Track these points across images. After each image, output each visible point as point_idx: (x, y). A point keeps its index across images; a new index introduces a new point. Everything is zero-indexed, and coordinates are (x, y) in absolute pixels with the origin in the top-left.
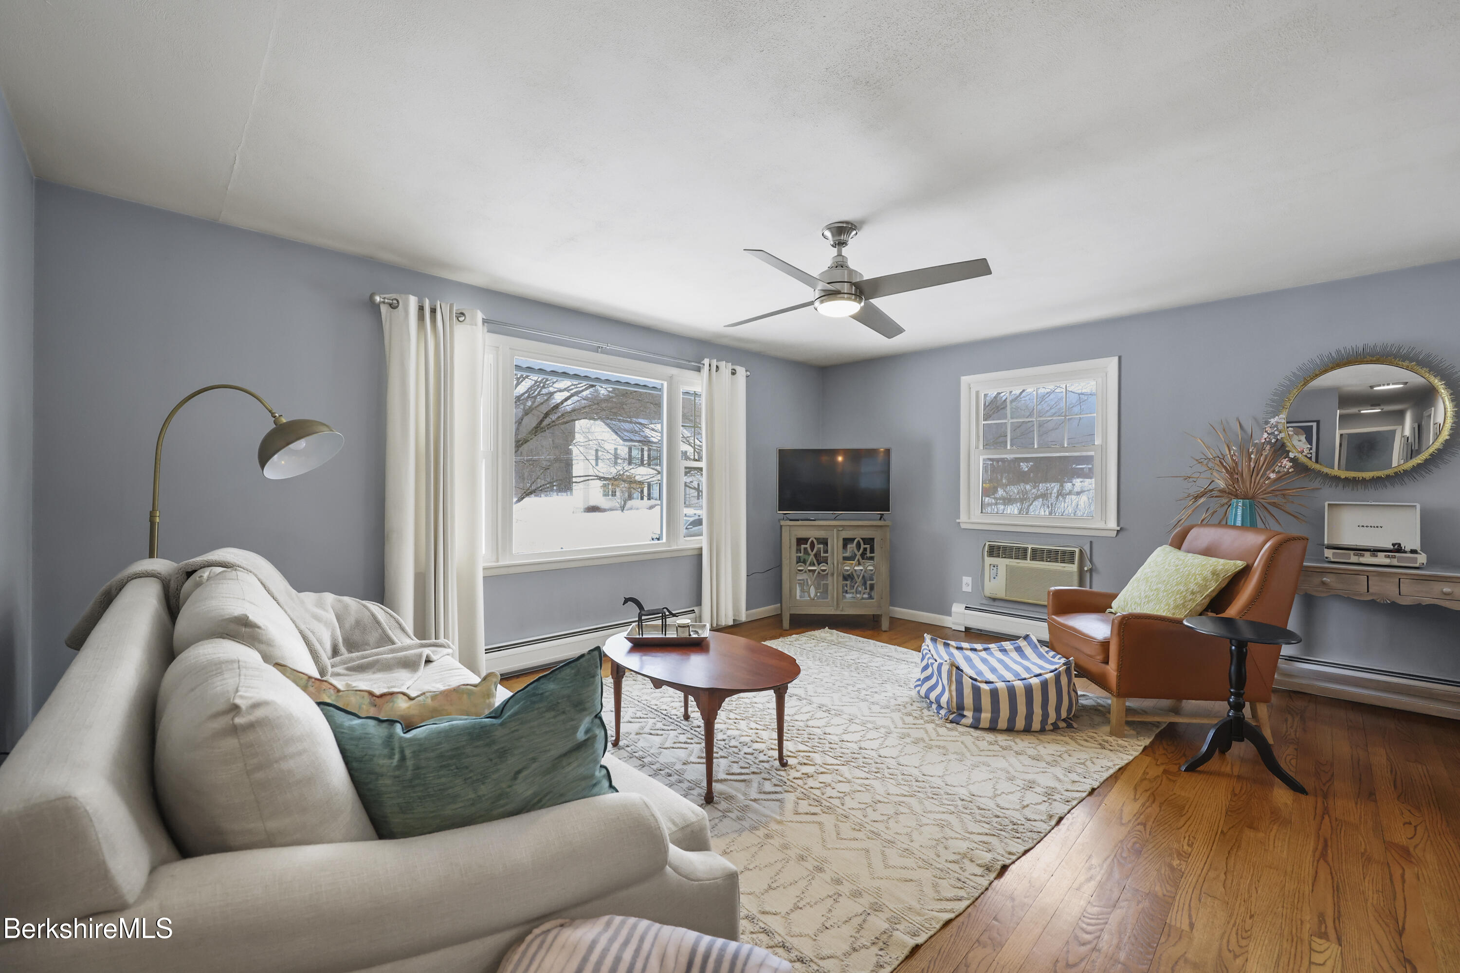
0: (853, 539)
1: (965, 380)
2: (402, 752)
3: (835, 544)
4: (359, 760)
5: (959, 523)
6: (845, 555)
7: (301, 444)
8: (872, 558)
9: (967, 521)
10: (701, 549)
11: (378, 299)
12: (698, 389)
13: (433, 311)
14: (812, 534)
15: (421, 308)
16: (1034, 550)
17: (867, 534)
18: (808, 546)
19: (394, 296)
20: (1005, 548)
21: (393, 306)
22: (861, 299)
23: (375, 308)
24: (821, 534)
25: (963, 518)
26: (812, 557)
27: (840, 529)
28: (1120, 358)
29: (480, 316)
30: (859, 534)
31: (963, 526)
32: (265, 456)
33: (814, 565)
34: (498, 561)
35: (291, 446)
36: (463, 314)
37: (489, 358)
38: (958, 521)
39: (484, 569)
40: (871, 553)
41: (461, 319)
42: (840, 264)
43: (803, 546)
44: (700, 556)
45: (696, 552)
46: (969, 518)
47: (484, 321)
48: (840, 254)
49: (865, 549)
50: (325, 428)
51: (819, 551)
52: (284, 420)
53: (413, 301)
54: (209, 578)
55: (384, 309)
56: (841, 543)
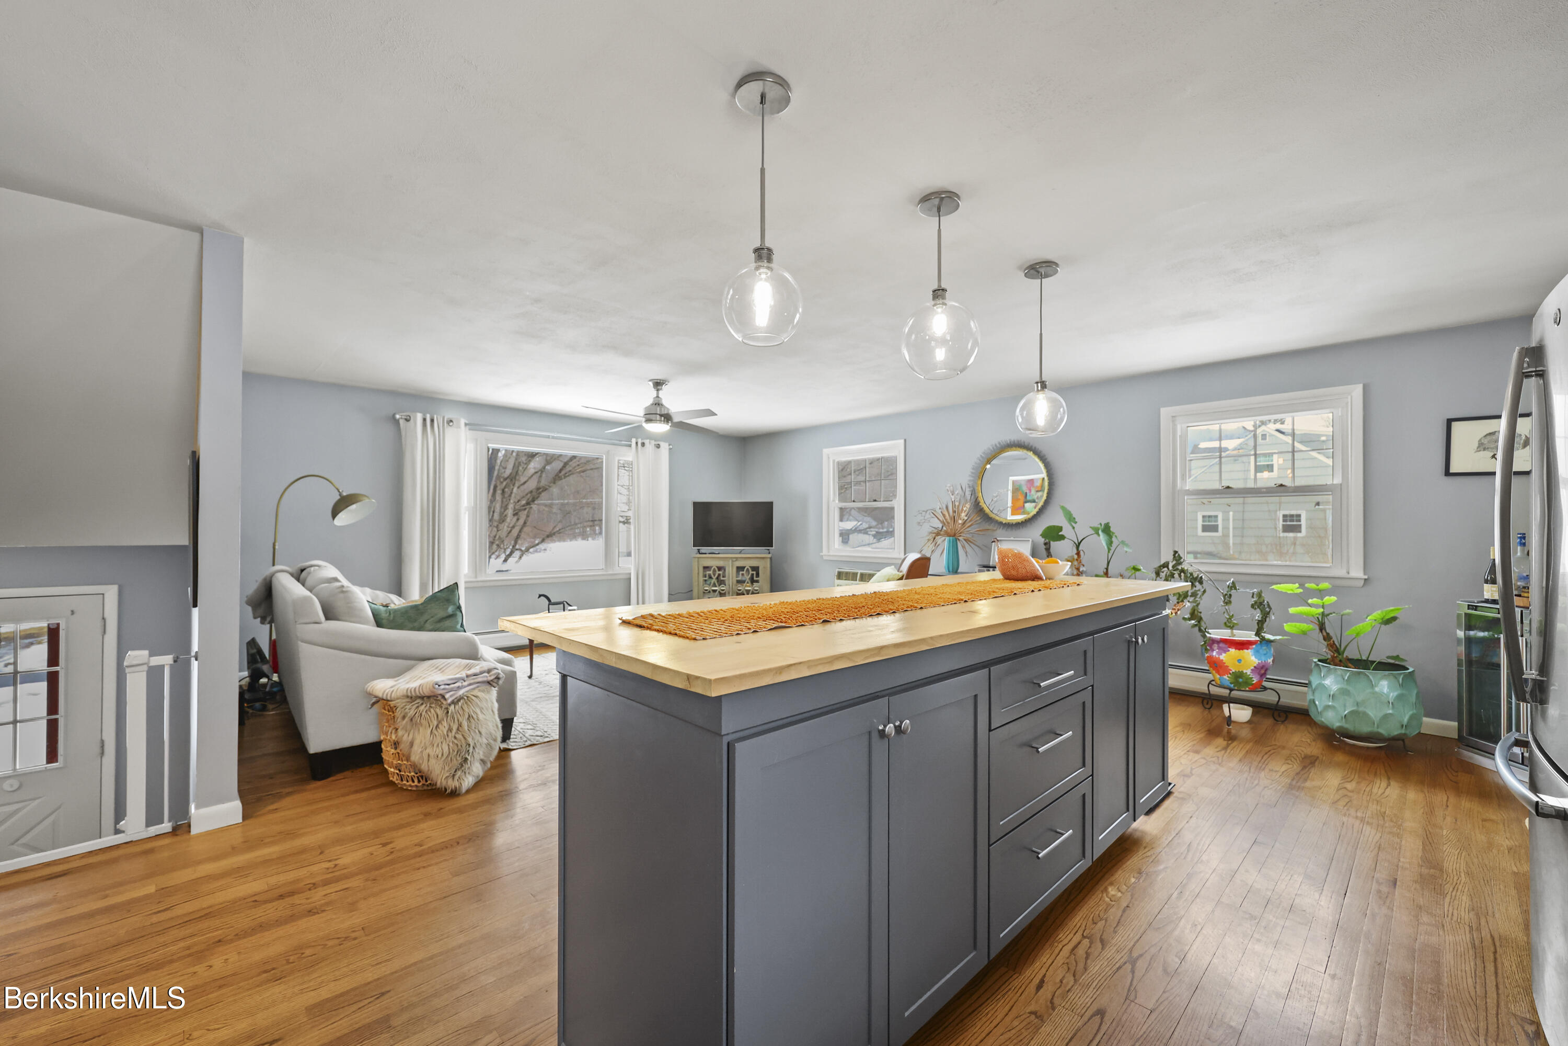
0: (744, 567)
1: (826, 451)
2: (390, 612)
3: (731, 571)
4: (377, 615)
5: (822, 556)
6: (738, 579)
7: (354, 507)
8: (757, 581)
9: (827, 554)
10: (630, 574)
11: (398, 416)
12: (630, 459)
13: (432, 421)
14: (714, 563)
15: (425, 420)
16: (862, 575)
17: (754, 563)
18: (711, 572)
19: (408, 414)
20: (847, 573)
21: (407, 420)
22: (668, 422)
23: (397, 422)
24: (721, 564)
25: (825, 552)
26: (714, 580)
27: (734, 560)
28: (905, 440)
29: (463, 421)
30: (748, 564)
31: (825, 558)
32: (335, 514)
33: (716, 586)
34: (476, 577)
35: (349, 508)
36: (451, 421)
37: (471, 446)
38: (821, 554)
39: (466, 582)
40: (756, 577)
41: (451, 424)
42: (658, 403)
43: (708, 572)
44: (630, 579)
45: (627, 577)
46: (829, 552)
47: (466, 424)
48: (658, 397)
49: (753, 574)
50: (365, 498)
51: (719, 575)
52: (345, 494)
53: (419, 417)
54: (314, 570)
55: (402, 422)
56: (735, 569)
